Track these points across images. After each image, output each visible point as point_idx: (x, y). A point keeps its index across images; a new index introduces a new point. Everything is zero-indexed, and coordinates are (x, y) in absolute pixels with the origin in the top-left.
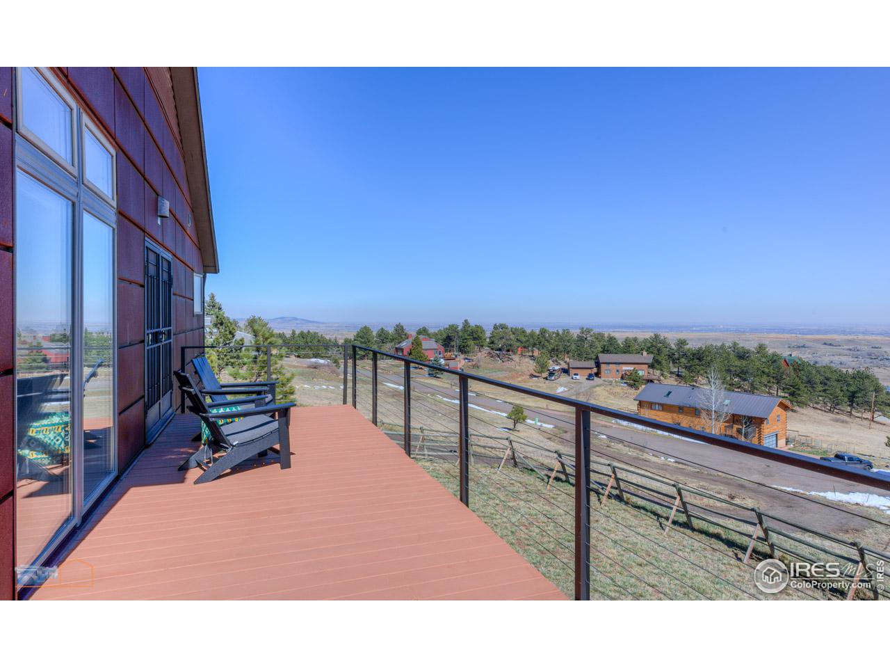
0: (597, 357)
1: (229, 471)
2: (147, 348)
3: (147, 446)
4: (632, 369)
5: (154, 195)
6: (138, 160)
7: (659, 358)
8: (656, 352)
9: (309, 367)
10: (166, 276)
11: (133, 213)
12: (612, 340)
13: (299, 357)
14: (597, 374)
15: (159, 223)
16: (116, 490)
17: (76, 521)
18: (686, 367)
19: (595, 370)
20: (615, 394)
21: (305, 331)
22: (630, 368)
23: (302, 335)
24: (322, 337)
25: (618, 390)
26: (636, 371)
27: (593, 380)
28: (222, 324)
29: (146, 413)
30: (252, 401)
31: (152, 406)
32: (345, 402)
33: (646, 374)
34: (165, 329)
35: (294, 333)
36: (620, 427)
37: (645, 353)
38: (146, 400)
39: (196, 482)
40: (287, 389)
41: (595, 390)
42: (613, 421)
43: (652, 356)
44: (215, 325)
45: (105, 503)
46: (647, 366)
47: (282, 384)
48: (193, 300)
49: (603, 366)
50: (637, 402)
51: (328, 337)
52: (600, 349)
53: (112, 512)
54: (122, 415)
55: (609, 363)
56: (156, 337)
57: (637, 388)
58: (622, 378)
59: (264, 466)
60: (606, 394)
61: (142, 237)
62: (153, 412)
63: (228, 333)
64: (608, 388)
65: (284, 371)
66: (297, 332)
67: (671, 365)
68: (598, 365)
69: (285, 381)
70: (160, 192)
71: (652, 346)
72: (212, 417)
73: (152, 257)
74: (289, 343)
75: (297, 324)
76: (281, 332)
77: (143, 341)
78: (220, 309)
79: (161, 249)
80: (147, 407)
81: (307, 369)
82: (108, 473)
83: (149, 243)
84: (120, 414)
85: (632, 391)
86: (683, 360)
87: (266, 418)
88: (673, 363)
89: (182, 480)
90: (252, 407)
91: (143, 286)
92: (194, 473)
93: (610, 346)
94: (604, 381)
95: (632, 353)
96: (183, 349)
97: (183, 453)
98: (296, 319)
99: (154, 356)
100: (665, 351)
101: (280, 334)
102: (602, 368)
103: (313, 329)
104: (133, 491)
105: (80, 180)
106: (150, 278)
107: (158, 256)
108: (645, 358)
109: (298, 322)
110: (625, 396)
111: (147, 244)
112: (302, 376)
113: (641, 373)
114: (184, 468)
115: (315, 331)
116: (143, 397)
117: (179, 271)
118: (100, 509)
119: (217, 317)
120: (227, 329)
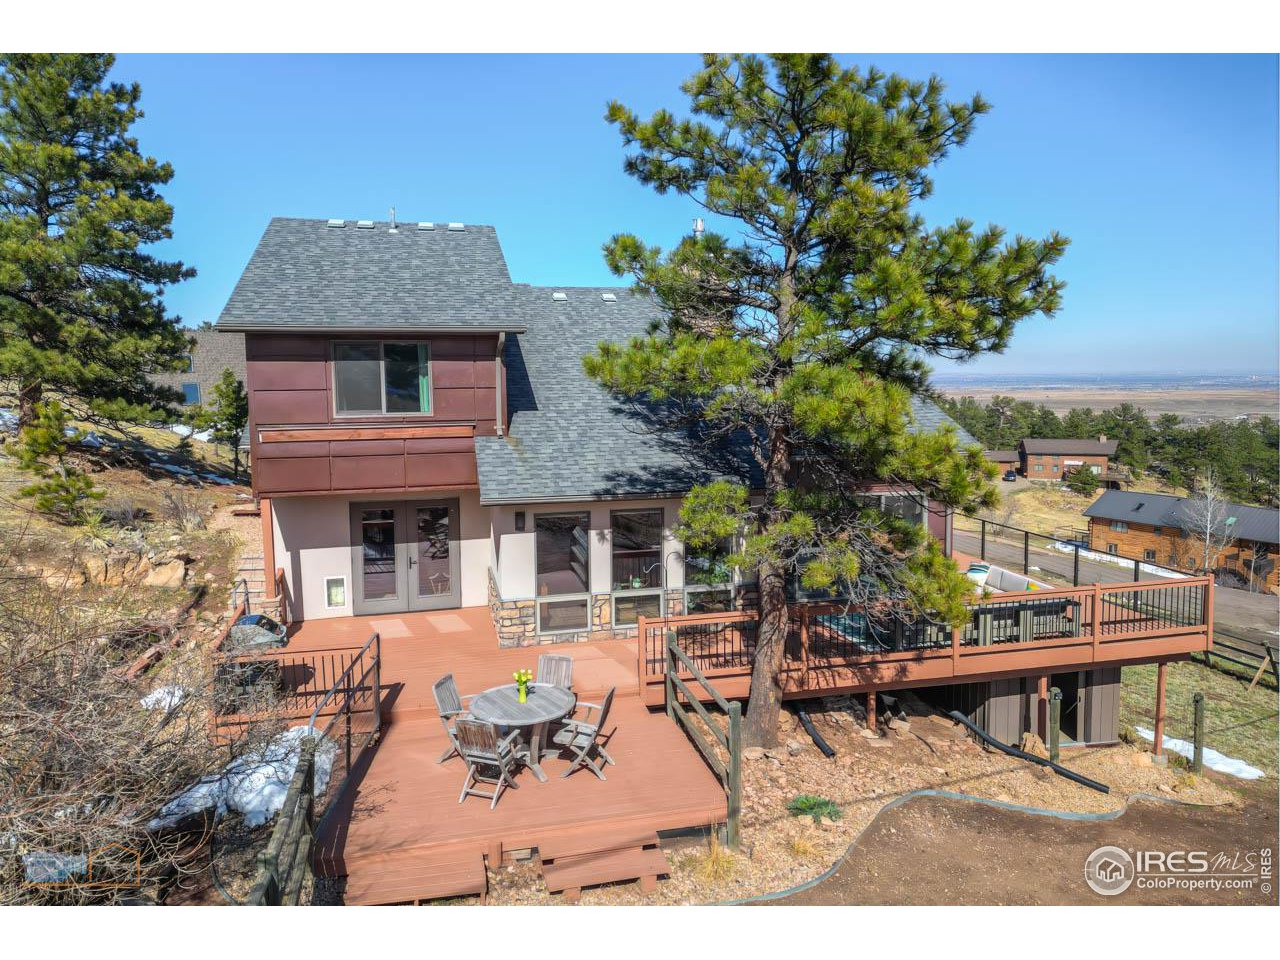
0: (1022, 445)
4: (1081, 463)
7: (1129, 446)
8: (1123, 435)
12: (1047, 415)
14: (1021, 472)
18: (1175, 460)
19: (1018, 465)
20: (1051, 505)
22: (1078, 462)
25: (1056, 497)
26: (1086, 467)
27: (1014, 481)
33: (1105, 472)
36: (1060, 555)
37: (1103, 439)
41: (1017, 497)
42: (1049, 547)
43: (1116, 442)
46: (1106, 458)
49: (1031, 460)
50: (1088, 519)
52: (1027, 431)
55: (1041, 455)
57: (1088, 495)
58: (1064, 477)
60: (1035, 503)
64: (1040, 494)
67: (1150, 456)
68: (1023, 457)
71: (1117, 425)
85: (1081, 499)
86: (1170, 449)
88: (1152, 453)
93: (1044, 426)
94: (1032, 482)
95: (1082, 438)
100: (1140, 434)
102: (1029, 462)
108: (1104, 445)
110: (1069, 508)
113: (1095, 470)
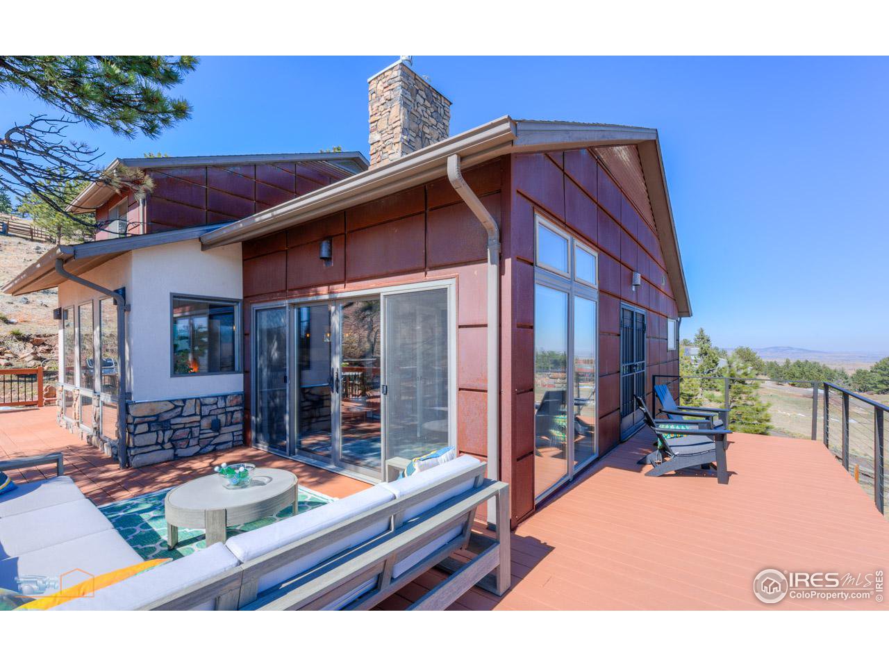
1: (673, 472)
2: (621, 377)
3: (622, 442)
5: (628, 271)
6: (616, 253)
9: (804, 396)
10: (640, 325)
11: (611, 289)
13: (793, 385)
15: (634, 289)
16: (596, 466)
17: (570, 477)
21: (802, 361)
23: (798, 364)
24: (824, 368)
28: (706, 354)
29: (621, 420)
30: (696, 423)
31: (626, 415)
32: (814, 437)
34: (638, 363)
35: (788, 362)
38: (621, 411)
39: (646, 475)
40: (762, 416)
44: (700, 355)
45: (588, 472)
47: (757, 411)
48: (667, 339)
51: (832, 368)
53: (591, 479)
54: (602, 419)
56: (631, 369)
59: (704, 476)
61: (618, 303)
62: (628, 420)
63: (711, 361)
65: (760, 399)
66: (792, 361)
69: (760, 408)
70: (635, 268)
72: (658, 431)
73: (628, 315)
74: (781, 372)
75: (793, 353)
76: (773, 361)
77: (619, 372)
78: (708, 340)
79: (636, 307)
80: (623, 416)
81: (803, 399)
82: (593, 454)
83: (625, 305)
84: (600, 418)
87: (706, 439)
89: (639, 471)
90: (695, 428)
91: (619, 335)
92: (648, 468)
96: (654, 377)
97: (644, 452)
98: (792, 349)
99: (629, 382)
101: (771, 362)
103: (812, 359)
104: (607, 469)
105: (572, 279)
106: (625, 329)
107: (632, 313)
109: (793, 351)
111: (622, 306)
112: (796, 404)
114: (642, 463)
115: (814, 361)
116: (619, 408)
117: (652, 321)
118: (584, 475)
119: (702, 348)
120: (711, 358)
